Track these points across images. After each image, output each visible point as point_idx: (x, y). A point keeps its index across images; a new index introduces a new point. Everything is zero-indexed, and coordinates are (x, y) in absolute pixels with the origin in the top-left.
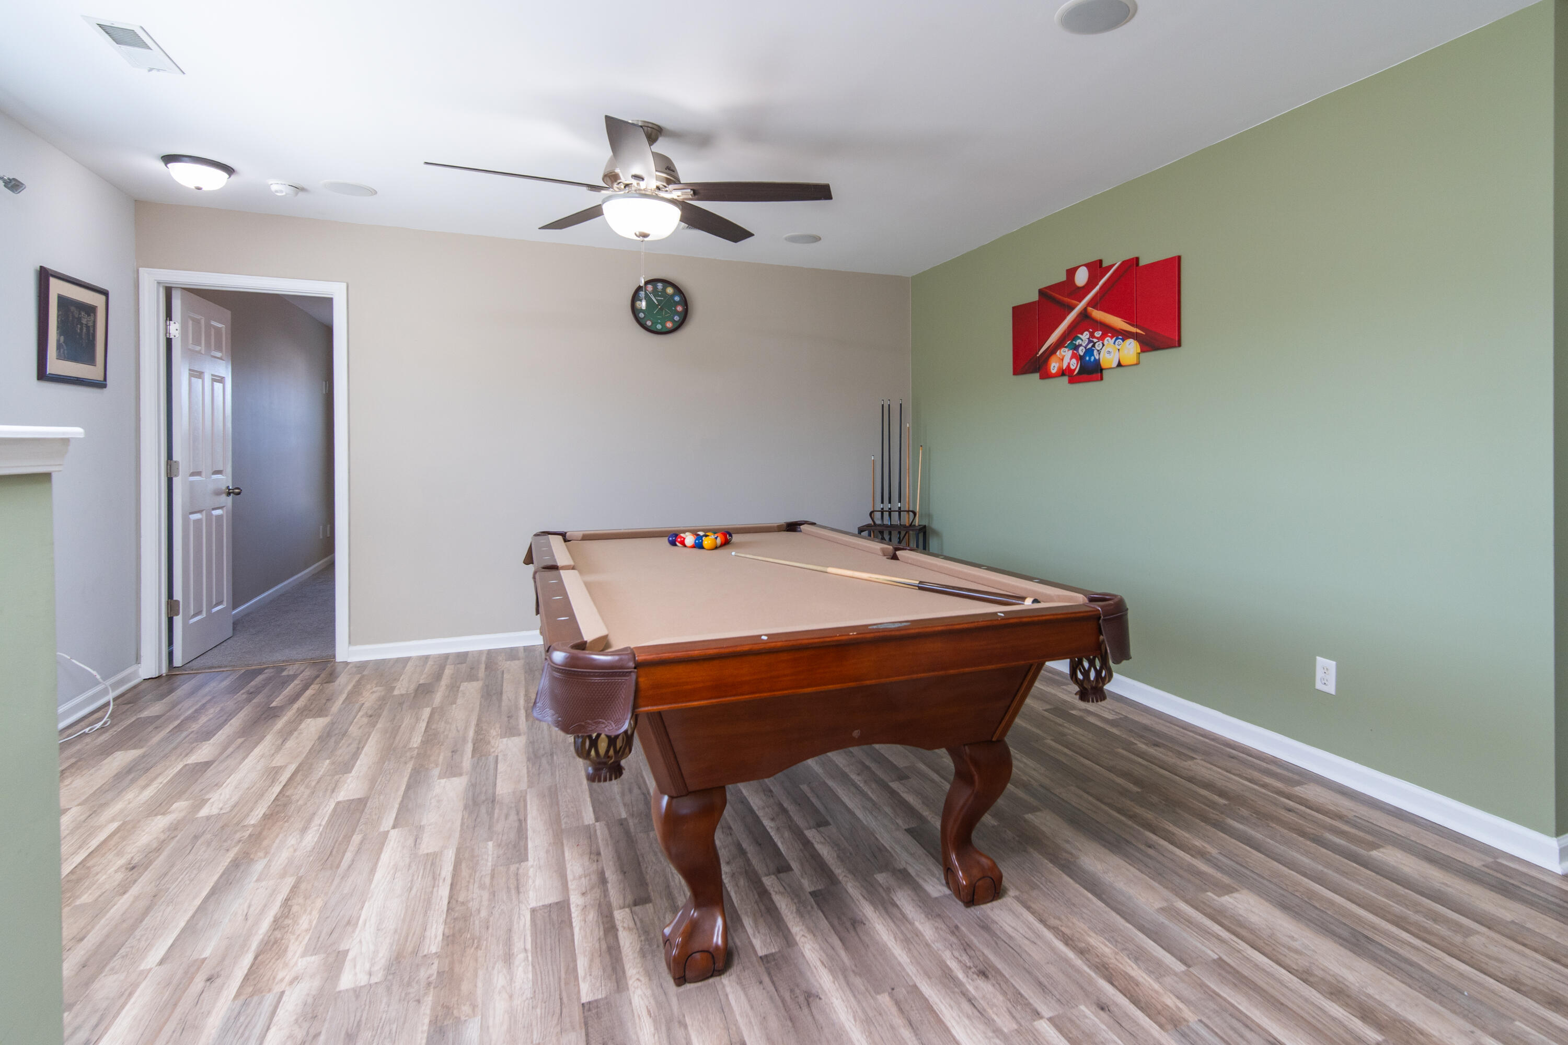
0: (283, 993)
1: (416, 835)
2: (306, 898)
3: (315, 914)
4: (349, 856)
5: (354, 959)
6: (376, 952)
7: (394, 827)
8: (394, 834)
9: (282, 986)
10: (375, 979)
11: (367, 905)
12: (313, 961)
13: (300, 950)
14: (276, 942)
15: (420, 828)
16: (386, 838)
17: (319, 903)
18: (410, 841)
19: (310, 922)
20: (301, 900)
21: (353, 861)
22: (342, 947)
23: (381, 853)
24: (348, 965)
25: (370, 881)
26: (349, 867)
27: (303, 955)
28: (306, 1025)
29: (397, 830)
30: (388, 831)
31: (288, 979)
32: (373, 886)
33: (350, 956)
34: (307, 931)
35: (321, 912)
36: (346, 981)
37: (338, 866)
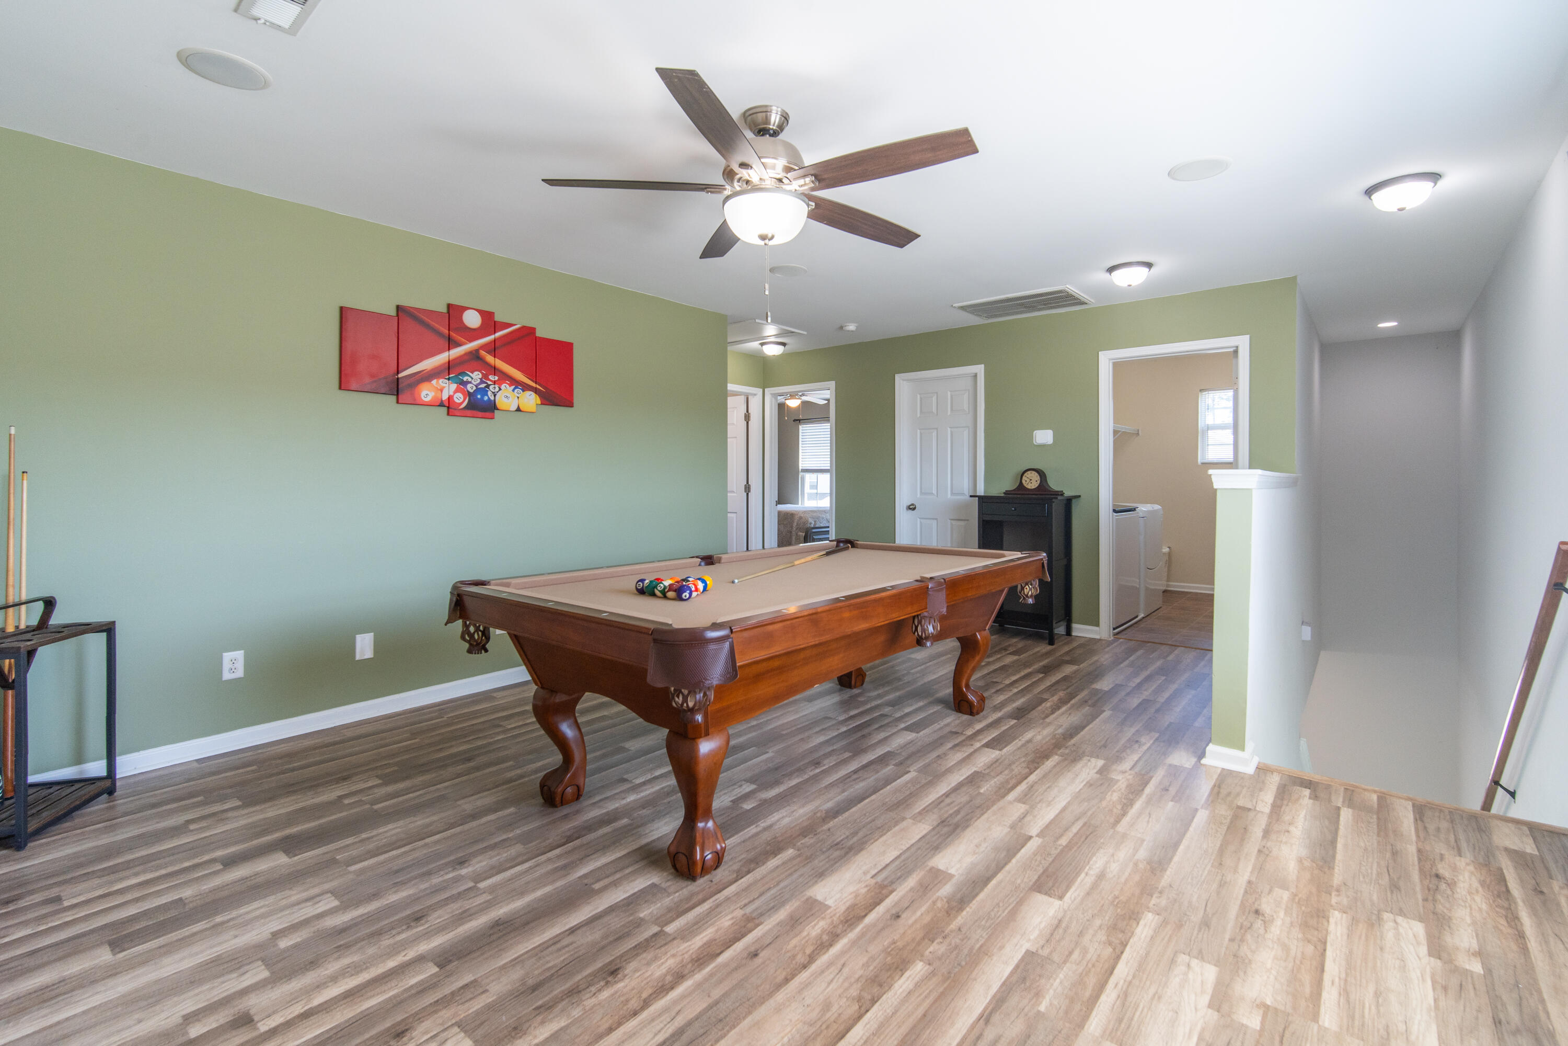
0: (1130, 770)
1: (1020, 821)
2: (1111, 811)
3: (1108, 798)
4: (1075, 829)
5: (1094, 768)
6: (1083, 767)
7: (1030, 837)
8: (1034, 831)
9: (1130, 772)
10: (1089, 758)
11: (1077, 790)
12: (1114, 776)
13: (1120, 783)
14: (1132, 793)
15: (1013, 827)
16: (1042, 831)
17: (1104, 804)
18: (1028, 818)
19: (1112, 795)
20: (1115, 810)
21: (1073, 823)
22: (1098, 776)
23: (1052, 820)
24: (1098, 768)
25: (1069, 803)
26: (1077, 820)
27: (1118, 781)
28: (1122, 756)
29: (1030, 834)
30: (1037, 836)
31: (1127, 774)
32: (1069, 799)
33: (1095, 771)
34: (1114, 791)
35: (1105, 798)
36: (1100, 763)
37: (1085, 824)
